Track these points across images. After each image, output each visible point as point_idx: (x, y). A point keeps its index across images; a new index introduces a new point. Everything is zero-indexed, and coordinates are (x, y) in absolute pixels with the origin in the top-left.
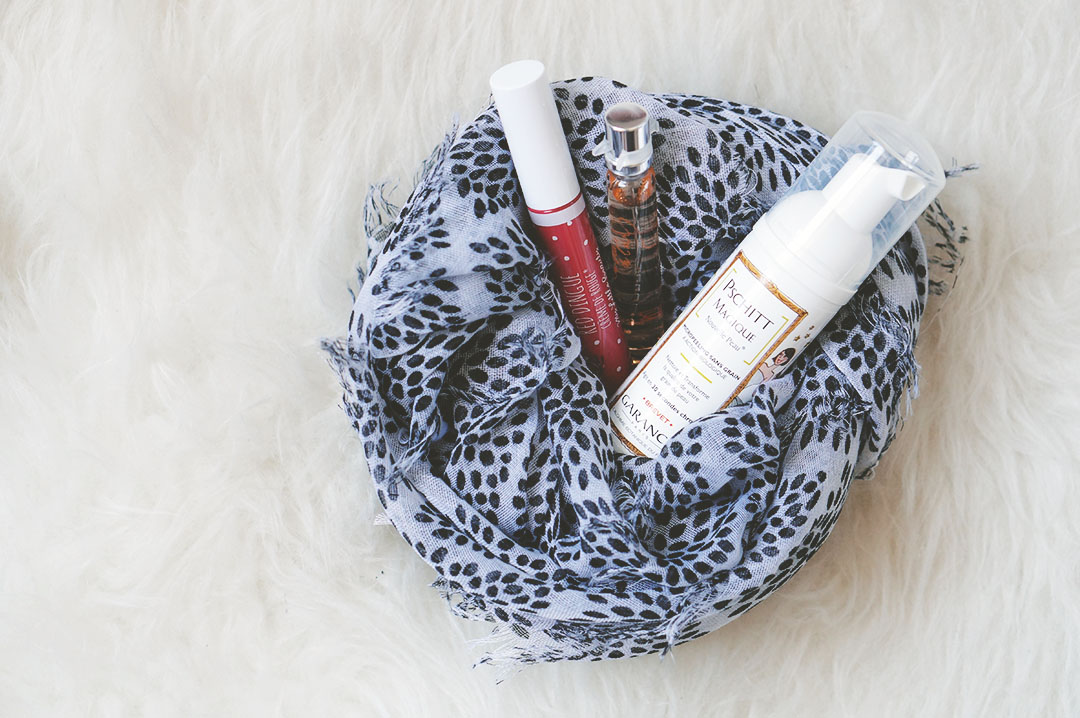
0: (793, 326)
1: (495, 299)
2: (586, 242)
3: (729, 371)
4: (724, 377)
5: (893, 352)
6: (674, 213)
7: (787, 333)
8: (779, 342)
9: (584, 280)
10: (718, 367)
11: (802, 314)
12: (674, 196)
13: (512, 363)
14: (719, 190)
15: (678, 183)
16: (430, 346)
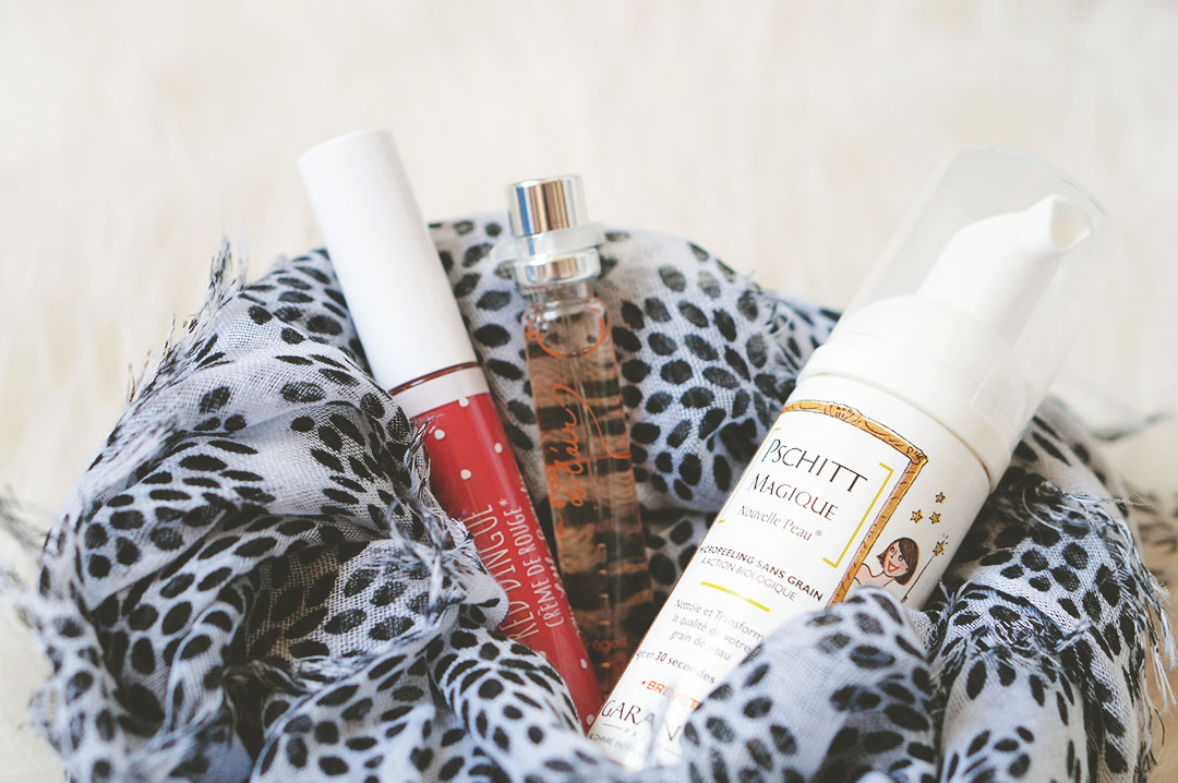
0: (904, 485)
1: (332, 478)
2: (498, 448)
3: (799, 584)
4: (791, 596)
5: (1103, 572)
6: (652, 385)
7: (896, 498)
8: (884, 518)
9: (502, 520)
10: (776, 579)
11: (918, 459)
12: (647, 354)
13: (375, 616)
14: (727, 327)
15: (651, 326)
16: (208, 554)
